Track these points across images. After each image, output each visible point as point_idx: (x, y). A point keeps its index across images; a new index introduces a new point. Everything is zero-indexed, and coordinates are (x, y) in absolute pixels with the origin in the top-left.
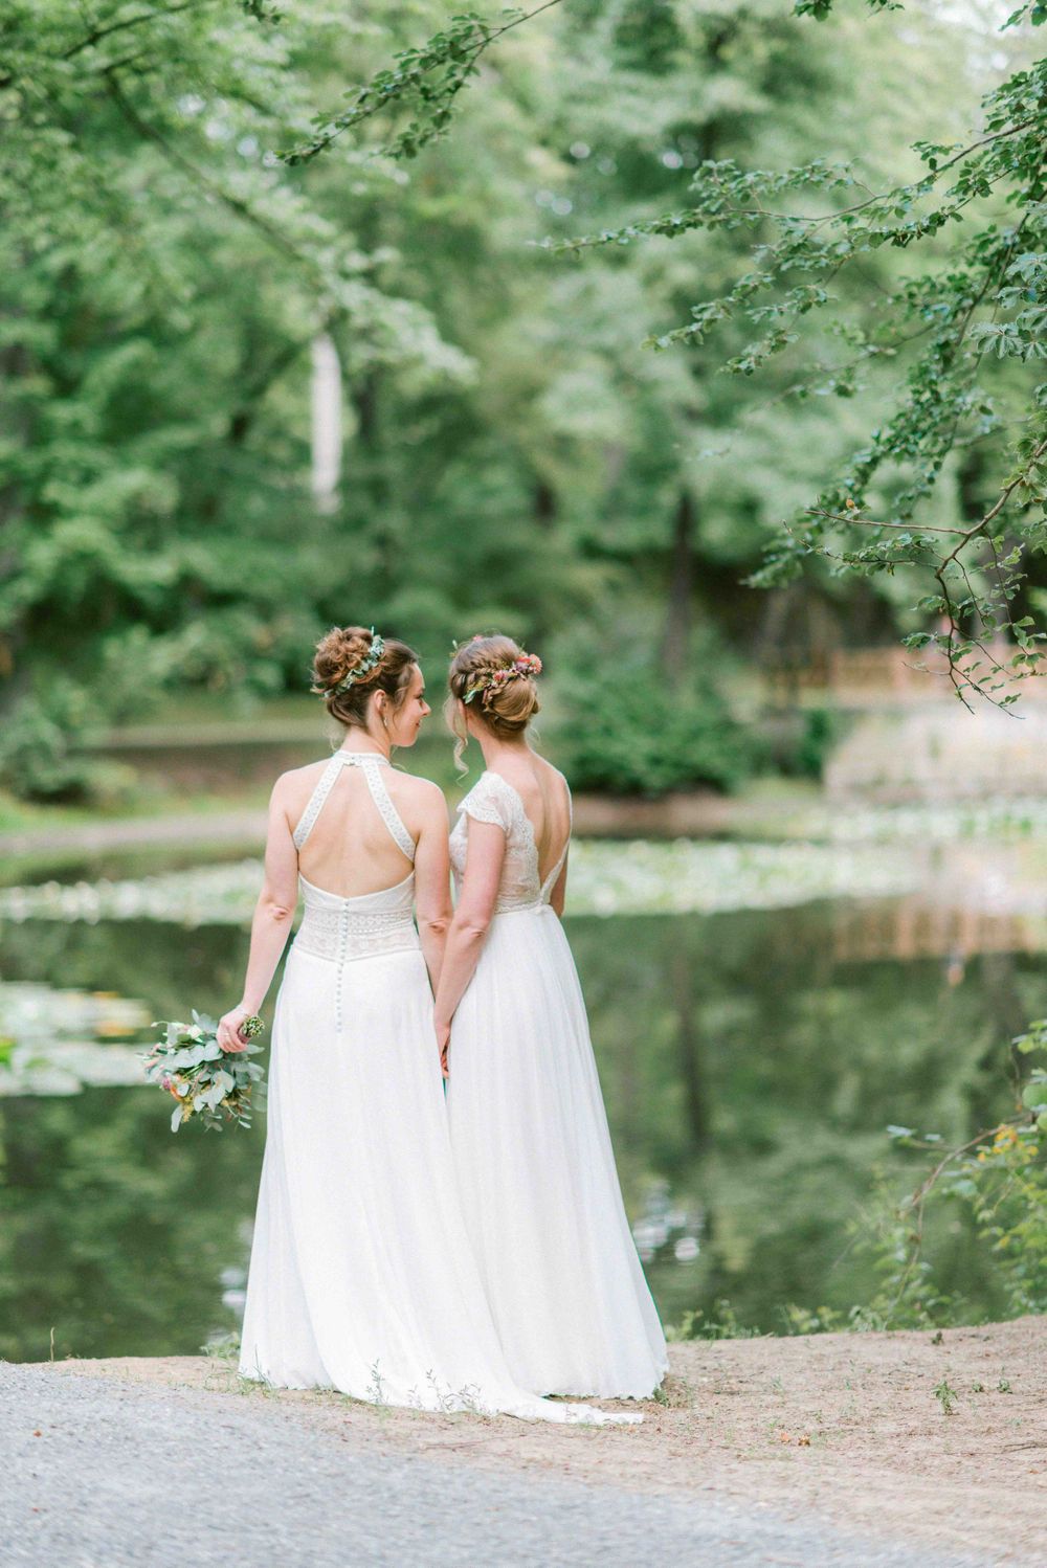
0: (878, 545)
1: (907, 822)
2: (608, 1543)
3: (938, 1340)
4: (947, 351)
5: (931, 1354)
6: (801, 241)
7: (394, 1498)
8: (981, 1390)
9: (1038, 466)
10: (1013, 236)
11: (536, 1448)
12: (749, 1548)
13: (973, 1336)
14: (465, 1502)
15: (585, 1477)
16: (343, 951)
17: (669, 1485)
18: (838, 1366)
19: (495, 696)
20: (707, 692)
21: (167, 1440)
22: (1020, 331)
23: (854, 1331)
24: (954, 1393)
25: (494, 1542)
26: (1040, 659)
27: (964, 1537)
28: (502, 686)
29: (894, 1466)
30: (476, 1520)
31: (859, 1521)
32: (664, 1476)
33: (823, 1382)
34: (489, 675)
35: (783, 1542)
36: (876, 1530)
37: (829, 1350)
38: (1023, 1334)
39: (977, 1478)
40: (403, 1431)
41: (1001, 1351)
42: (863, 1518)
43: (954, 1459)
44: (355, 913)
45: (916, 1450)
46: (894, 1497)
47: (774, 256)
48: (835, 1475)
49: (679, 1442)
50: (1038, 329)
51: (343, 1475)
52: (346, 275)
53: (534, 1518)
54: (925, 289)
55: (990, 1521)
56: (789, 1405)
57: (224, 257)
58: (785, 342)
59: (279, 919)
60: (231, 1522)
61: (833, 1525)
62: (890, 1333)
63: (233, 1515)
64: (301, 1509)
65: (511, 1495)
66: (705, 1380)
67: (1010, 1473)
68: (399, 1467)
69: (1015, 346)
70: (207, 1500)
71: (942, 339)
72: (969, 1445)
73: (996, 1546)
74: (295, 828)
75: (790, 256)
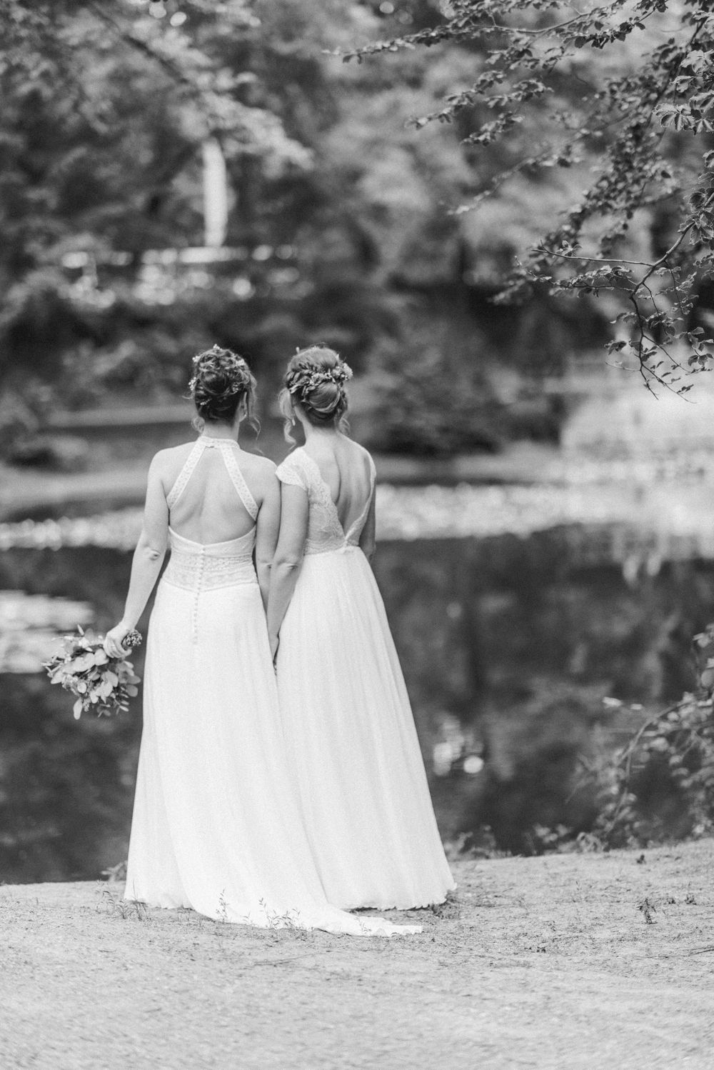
0: (586, 275)
1: (619, 470)
2: (387, 1048)
3: (641, 860)
4: (639, 133)
5: (635, 871)
6: (525, 48)
7: (224, 1012)
8: (673, 902)
9: (706, 214)
10: (686, 47)
11: (337, 962)
12: (496, 1049)
13: (667, 856)
14: (280, 1013)
15: (374, 987)
16: (200, 584)
17: (437, 993)
18: (568, 883)
19: (310, 392)
20: (480, 382)
21: (57, 963)
22: (692, 110)
23: (580, 851)
24: (653, 907)
25: (299, 1048)
26: (709, 359)
27: (660, 1033)
28: (317, 384)
29: (608, 969)
30: (287, 1029)
31: (581, 1021)
32: (434, 984)
33: (557, 896)
34: (309, 375)
35: (520, 1043)
36: (594, 1029)
37: (561, 869)
38: (704, 854)
39: (670, 978)
40: (238, 950)
41: (688, 868)
42: (583, 1018)
43: (654, 962)
44: (210, 556)
45: (625, 954)
46: (607, 1000)
47: (505, 59)
48: (563, 980)
49: (447, 951)
50: (705, 109)
51: (187, 991)
52: (219, 93)
53: (332, 1026)
54: (623, 87)
55: (681, 1019)
56: (531, 916)
57: (141, 84)
58: (513, 122)
59: (153, 559)
60: (98, 1033)
61: (561, 1026)
62: (606, 854)
63: (101, 1027)
64: (153, 1021)
65: (315, 1006)
66: (470, 895)
67: (695, 973)
68: (232, 983)
69: (689, 122)
70: (82, 1015)
71: (634, 123)
72: (665, 949)
73: (685, 1041)
74: (168, 494)
75: (517, 59)
